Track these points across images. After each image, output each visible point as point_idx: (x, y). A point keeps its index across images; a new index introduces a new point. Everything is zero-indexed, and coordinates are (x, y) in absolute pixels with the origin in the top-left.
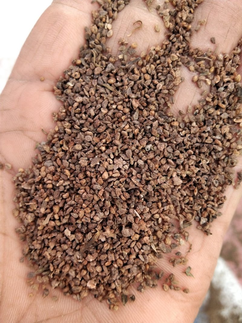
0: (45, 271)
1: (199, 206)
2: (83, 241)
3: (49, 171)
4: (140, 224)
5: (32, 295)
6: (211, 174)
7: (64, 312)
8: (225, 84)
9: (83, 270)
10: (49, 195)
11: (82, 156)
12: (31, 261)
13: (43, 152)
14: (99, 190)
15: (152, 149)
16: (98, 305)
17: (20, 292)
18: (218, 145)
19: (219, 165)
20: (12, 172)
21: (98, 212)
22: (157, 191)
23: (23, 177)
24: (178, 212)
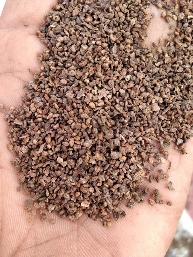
0: (41, 197)
1: (175, 128)
2: (75, 166)
3: (38, 106)
4: (126, 147)
5: (30, 220)
6: (183, 100)
7: (61, 233)
8: (189, 20)
9: (77, 192)
10: (40, 128)
11: (68, 90)
12: (27, 189)
13: (31, 90)
14: (86, 119)
15: (132, 79)
16: (92, 223)
17: (19, 219)
18: (188, 72)
19: (189, 92)
20: (4, 111)
21: (87, 139)
22: (139, 116)
23: (14, 114)
24: (158, 135)
